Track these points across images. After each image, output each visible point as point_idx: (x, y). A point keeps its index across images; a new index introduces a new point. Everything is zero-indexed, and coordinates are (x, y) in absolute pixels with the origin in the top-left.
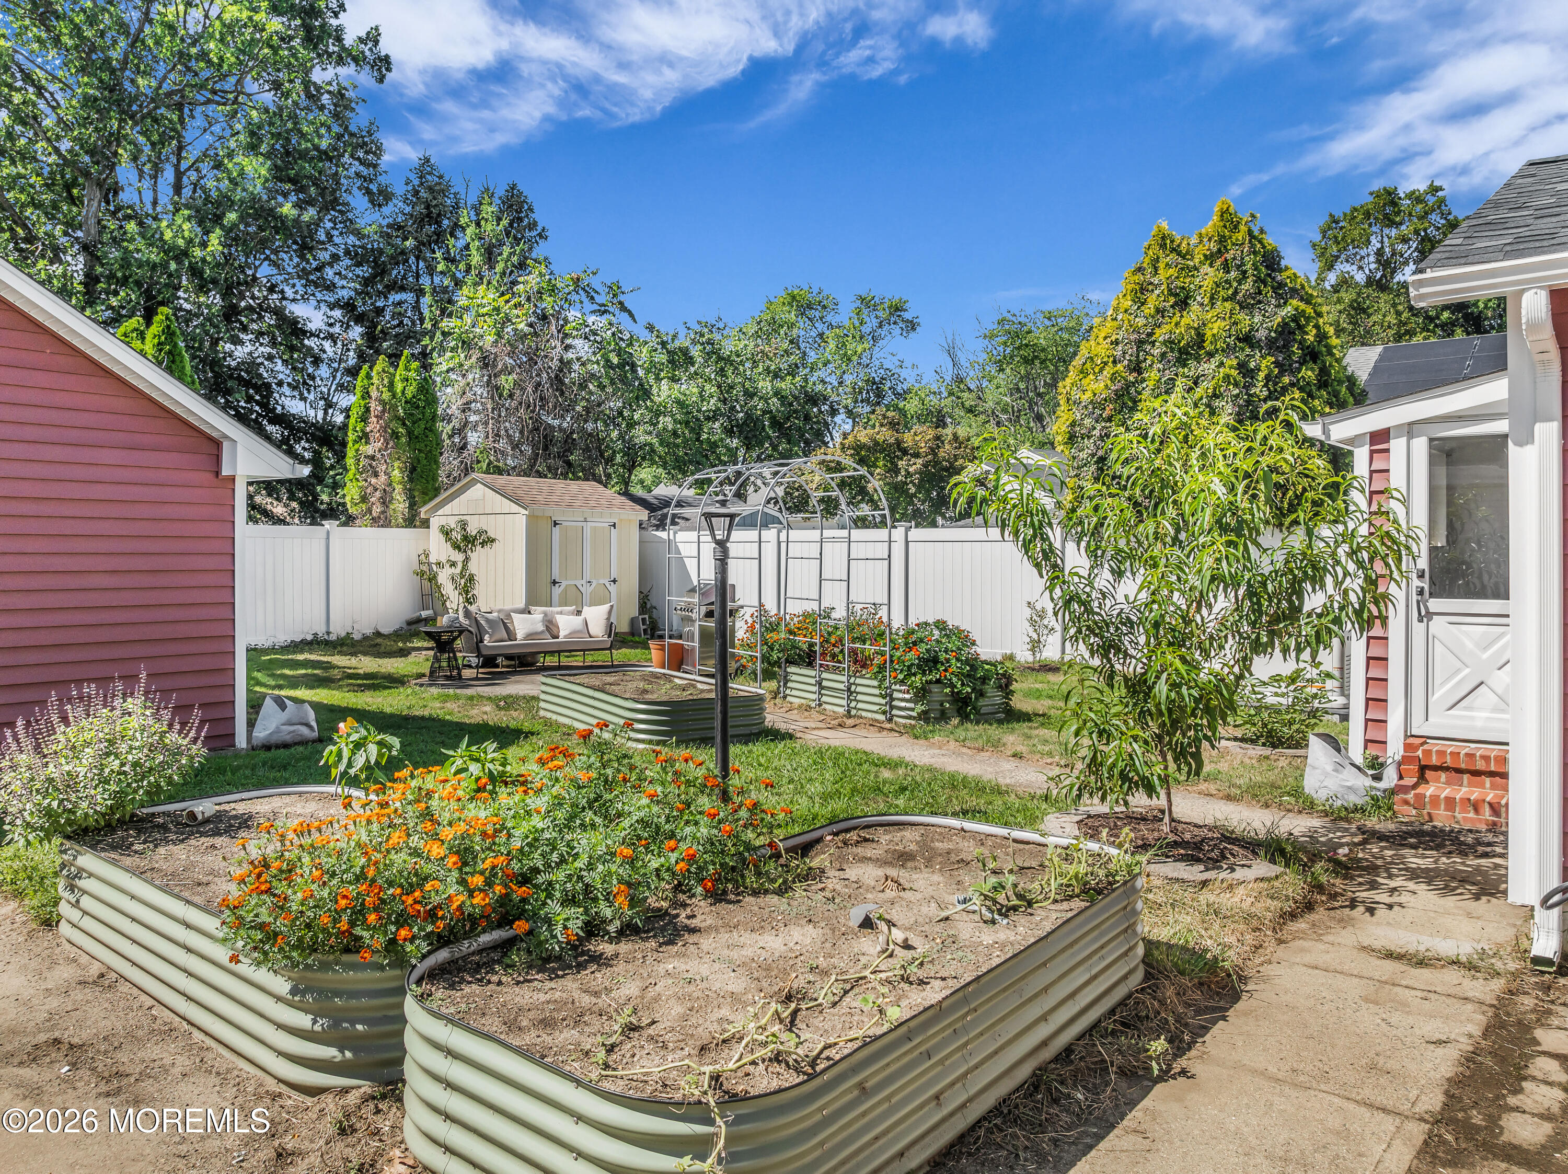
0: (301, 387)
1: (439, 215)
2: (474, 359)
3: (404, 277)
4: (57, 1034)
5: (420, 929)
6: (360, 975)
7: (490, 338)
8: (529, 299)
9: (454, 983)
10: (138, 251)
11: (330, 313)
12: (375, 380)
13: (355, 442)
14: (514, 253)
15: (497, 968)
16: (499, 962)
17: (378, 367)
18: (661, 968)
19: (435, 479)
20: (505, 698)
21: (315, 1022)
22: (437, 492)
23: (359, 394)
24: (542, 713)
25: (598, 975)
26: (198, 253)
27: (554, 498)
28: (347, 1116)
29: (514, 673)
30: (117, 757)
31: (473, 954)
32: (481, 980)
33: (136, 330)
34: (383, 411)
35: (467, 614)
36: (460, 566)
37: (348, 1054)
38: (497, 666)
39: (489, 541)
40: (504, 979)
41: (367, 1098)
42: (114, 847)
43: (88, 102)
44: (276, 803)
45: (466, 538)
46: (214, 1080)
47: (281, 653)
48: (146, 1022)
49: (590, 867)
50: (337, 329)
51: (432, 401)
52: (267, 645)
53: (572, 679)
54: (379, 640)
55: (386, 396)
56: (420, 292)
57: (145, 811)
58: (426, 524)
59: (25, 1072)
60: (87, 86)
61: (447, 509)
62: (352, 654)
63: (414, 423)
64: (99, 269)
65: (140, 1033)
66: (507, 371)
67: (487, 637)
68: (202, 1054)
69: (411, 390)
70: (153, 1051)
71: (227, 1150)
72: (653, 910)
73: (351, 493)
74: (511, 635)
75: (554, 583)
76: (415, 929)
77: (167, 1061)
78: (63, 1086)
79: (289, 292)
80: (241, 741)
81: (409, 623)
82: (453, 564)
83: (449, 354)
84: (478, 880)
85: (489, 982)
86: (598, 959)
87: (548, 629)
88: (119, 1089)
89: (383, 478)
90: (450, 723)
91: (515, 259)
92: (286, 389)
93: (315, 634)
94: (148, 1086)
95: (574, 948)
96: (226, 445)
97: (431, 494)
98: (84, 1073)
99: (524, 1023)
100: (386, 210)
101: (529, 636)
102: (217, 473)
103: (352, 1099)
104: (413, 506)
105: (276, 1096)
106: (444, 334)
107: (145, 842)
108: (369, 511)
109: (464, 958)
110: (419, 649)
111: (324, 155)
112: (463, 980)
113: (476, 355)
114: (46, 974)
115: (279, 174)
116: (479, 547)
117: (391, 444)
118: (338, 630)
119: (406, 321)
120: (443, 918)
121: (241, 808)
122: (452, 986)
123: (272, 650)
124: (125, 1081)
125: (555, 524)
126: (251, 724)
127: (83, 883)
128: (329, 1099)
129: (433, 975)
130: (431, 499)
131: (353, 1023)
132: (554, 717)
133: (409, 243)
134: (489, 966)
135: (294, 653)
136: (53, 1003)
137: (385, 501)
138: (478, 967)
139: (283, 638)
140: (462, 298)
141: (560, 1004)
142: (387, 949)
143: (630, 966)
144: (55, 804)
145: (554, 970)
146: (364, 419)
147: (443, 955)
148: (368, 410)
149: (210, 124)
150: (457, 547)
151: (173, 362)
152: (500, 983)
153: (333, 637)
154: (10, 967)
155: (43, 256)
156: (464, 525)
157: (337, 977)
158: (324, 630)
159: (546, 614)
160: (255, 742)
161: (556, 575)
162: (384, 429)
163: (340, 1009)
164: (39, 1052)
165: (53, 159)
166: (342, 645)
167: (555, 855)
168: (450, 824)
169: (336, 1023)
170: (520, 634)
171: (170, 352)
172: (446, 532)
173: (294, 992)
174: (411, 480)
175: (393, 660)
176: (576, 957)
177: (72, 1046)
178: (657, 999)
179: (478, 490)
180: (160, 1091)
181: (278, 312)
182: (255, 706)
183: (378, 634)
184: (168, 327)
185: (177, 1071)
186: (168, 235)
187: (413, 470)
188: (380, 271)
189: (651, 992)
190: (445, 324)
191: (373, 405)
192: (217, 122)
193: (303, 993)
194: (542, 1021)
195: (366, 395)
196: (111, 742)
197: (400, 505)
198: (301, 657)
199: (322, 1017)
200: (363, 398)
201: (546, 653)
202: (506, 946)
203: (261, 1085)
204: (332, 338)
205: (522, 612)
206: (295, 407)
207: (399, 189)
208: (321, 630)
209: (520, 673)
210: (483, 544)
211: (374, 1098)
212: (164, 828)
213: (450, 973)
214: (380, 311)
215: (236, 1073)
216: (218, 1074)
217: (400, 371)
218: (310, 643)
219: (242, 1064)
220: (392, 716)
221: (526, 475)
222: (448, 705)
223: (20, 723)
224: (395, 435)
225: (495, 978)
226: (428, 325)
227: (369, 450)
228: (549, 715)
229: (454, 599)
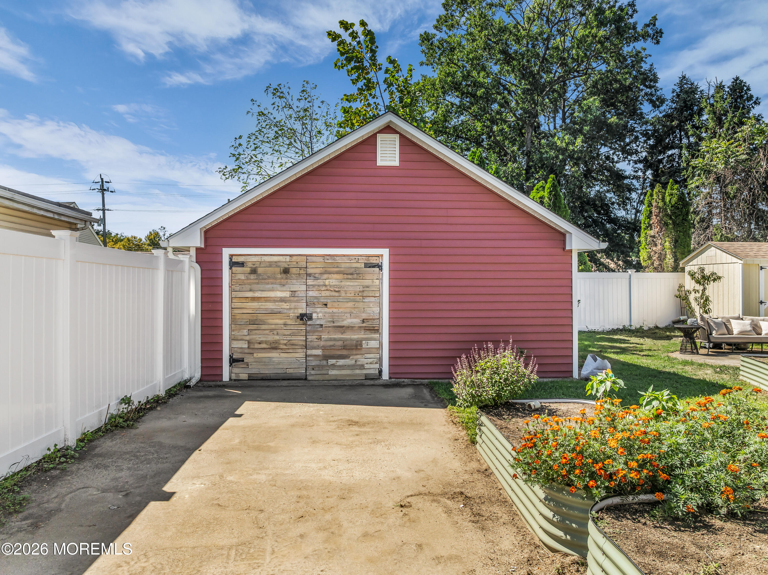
0: (623, 204)
1: (692, 105)
2: (711, 180)
3: (673, 142)
4: (463, 490)
5: (601, 483)
6: (574, 499)
7: (721, 166)
8: (745, 141)
9: (620, 516)
10: (547, 152)
11: (636, 166)
12: (655, 197)
13: (645, 229)
14: (735, 116)
15: (646, 515)
16: (648, 512)
17: (656, 190)
18: (751, 546)
19: (689, 245)
20: (720, 367)
21: (554, 516)
22: (690, 252)
23: (646, 205)
24: (741, 378)
25: (706, 537)
26: (571, 148)
27: (761, 253)
28: (563, 568)
29: (732, 353)
30: (498, 374)
31: (635, 504)
32: (634, 519)
33: (542, 186)
34: (659, 212)
35: (702, 319)
36: (701, 292)
37: (568, 537)
38: (722, 349)
39: (717, 278)
40: (648, 522)
41: (574, 563)
42: (497, 415)
43: (525, 92)
44: (571, 406)
45: (703, 277)
46: (515, 530)
47: (606, 335)
48: (497, 495)
49: (709, 471)
50: (640, 173)
51: (686, 205)
52: (600, 330)
53: (761, 360)
54: (657, 331)
55: (661, 204)
56: (681, 148)
57: (513, 401)
58: (683, 270)
59: (448, 502)
60: (524, 85)
61: (695, 262)
62: (641, 337)
63: (676, 217)
64: (531, 163)
65: (493, 499)
66: (732, 183)
67: (714, 332)
68: (514, 516)
69: (674, 200)
70: (496, 509)
71: (509, 563)
72: (761, 508)
73: (643, 254)
74: (730, 332)
75: (761, 302)
76: (599, 483)
77: (500, 515)
78: (459, 512)
79: (616, 159)
80: (576, 375)
81: (674, 323)
82: (696, 291)
83: (696, 178)
84: (634, 464)
85: (639, 522)
86: (708, 527)
87: (754, 329)
88: (478, 521)
89: (659, 247)
90: (684, 377)
91: (736, 120)
92: (616, 206)
93: (624, 326)
94: (489, 524)
95: (695, 516)
96: (567, 235)
97: (686, 254)
98: (468, 509)
99: (649, 550)
100: (662, 108)
101: (741, 333)
102: (564, 249)
103: (568, 560)
104: (676, 261)
105: (537, 547)
106: (694, 168)
107: (509, 415)
108: (653, 264)
109: (630, 505)
110: (677, 336)
111: (629, 88)
112: (625, 517)
113: (713, 176)
114: (468, 464)
115: (606, 103)
116: (712, 282)
117: (664, 229)
118: (635, 325)
119: (675, 164)
120: (616, 480)
121: (553, 406)
122: (617, 518)
123: (603, 333)
124: (481, 518)
125: (762, 268)
126: (581, 366)
127: (483, 428)
128: (558, 556)
129: (609, 509)
130: (686, 257)
131: (571, 522)
132: (748, 381)
133: (675, 123)
134: (642, 513)
135: (613, 334)
136: (466, 477)
137: (662, 258)
138: (636, 511)
139: (608, 327)
140: (703, 146)
141: (673, 547)
142: (584, 488)
143: (729, 538)
144: (474, 392)
145: (679, 526)
146: (649, 217)
147: (616, 500)
148: (651, 212)
149: (577, 87)
150: (698, 282)
151: (556, 199)
152: (645, 524)
153: (633, 328)
154: (457, 457)
155: (510, 161)
156: (702, 270)
157: (563, 497)
158: (628, 324)
159: (753, 321)
160: (582, 376)
161: (762, 298)
162: (660, 221)
163: (564, 513)
164: (455, 496)
165: (514, 118)
166: (637, 332)
167: (688, 460)
168: (622, 431)
169: (563, 520)
170: (735, 331)
171: (555, 195)
172: (692, 275)
173: (546, 499)
174: (675, 247)
175: (663, 341)
176: (695, 522)
177: (466, 497)
178: (742, 564)
179: (712, 251)
180: (493, 527)
181: (610, 170)
182: (582, 359)
183: (657, 327)
184: (554, 183)
185: (502, 520)
186: (559, 143)
187: (676, 241)
188: (659, 140)
189: (738, 559)
190: (694, 162)
191: (654, 210)
192: (580, 85)
193: (550, 501)
194: (658, 552)
195: (650, 205)
196: (497, 368)
197: (669, 259)
198: (616, 337)
199: (558, 515)
200: (649, 206)
201: (753, 343)
202: (654, 504)
203: (532, 539)
204: (637, 178)
205: (738, 318)
206: (621, 213)
207: (668, 95)
208: (627, 324)
209: (736, 353)
210: (714, 280)
211: (578, 563)
212: (518, 410)
213: (619, 510)
214: (660, 161)
215: (525, 529)
216: (518, 527)
217: (668, 191)
218: (621, 330)
219: (528, 527)
220: (654, 370)
221: (745, 240)
222: (686, 367)
223: (464, 356)
224: (666, 224)
225: (643, 521)
226: (684, 165)
227: (652, 233)
228: (745, 379)
229: (697, 310)
